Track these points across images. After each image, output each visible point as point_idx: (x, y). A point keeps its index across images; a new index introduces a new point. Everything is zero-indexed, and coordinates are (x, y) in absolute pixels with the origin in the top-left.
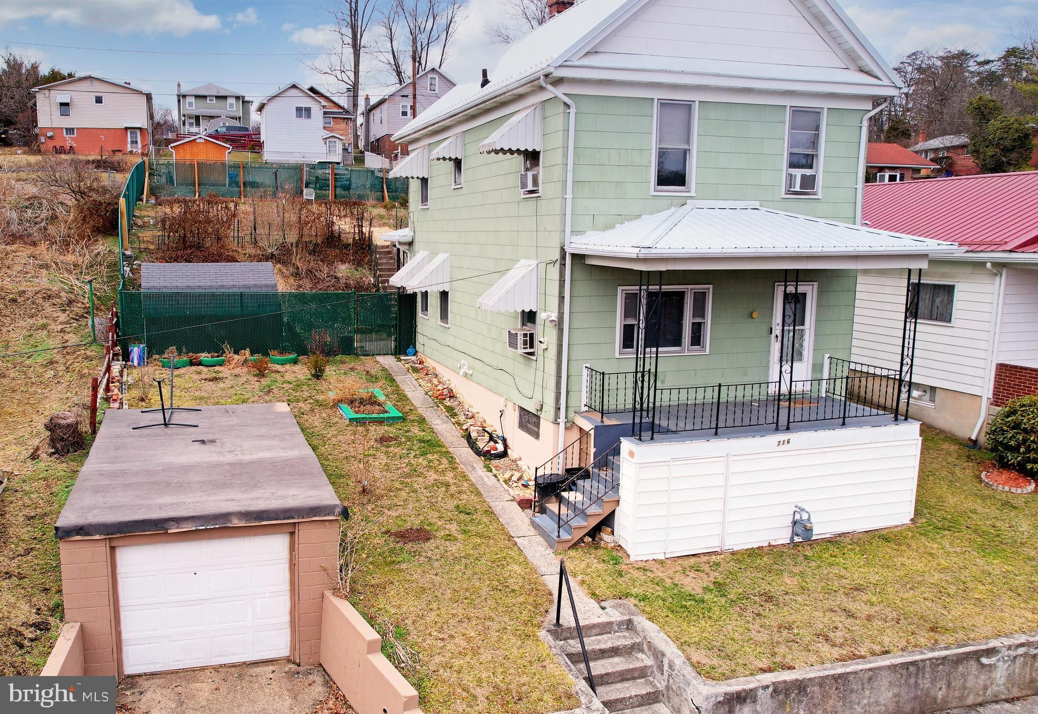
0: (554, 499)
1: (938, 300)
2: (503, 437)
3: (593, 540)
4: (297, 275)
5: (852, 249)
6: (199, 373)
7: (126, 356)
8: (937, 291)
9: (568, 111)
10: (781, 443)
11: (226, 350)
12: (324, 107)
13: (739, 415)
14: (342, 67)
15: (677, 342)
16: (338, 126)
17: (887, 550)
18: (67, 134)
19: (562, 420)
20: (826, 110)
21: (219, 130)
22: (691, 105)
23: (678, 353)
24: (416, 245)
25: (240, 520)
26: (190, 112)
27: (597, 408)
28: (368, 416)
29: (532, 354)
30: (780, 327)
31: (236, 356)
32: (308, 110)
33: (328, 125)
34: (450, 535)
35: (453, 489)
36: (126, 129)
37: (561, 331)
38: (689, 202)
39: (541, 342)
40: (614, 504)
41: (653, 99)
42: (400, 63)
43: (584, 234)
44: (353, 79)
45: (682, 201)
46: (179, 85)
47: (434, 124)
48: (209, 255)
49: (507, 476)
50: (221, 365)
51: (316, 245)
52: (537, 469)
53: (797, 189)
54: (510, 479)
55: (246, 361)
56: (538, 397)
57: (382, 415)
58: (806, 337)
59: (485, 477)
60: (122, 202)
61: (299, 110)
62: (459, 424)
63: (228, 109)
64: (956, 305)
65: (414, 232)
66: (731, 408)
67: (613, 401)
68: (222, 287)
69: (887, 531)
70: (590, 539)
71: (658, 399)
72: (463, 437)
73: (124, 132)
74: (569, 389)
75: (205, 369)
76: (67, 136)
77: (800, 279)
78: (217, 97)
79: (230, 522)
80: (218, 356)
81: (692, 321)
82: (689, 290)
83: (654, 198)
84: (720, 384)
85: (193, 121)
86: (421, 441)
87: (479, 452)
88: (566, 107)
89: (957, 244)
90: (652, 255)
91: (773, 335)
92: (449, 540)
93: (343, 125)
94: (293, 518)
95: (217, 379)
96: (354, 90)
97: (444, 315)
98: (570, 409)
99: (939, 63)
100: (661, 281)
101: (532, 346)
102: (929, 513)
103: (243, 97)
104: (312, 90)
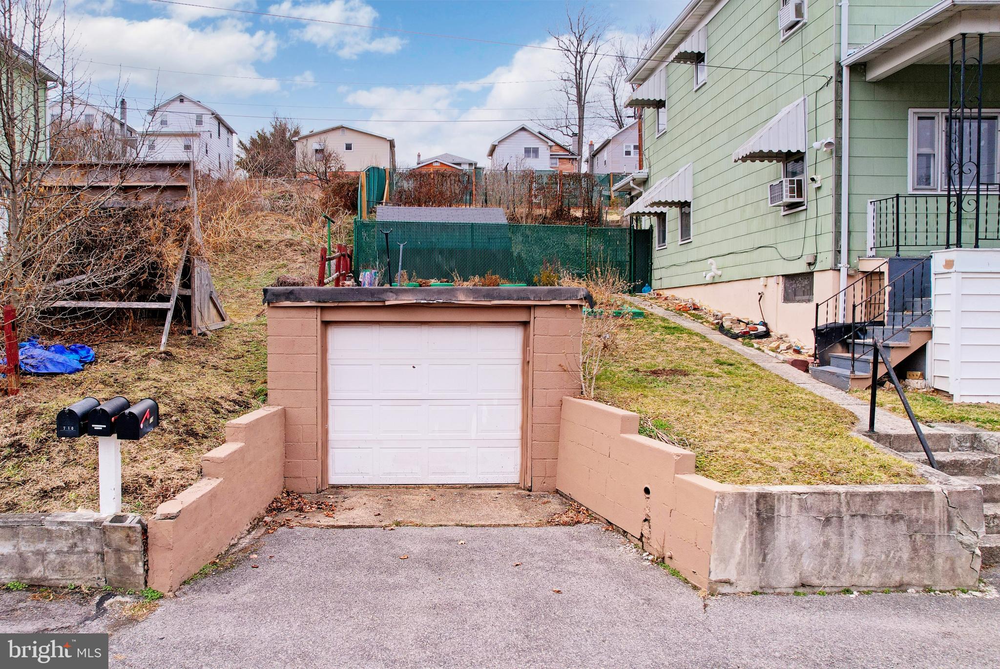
2: (764, 323)
11: (455, 278)
12: (550, 148)
16: (563, 167)
32: (536, 151)
33: (554, 166)
49: (774, 346)
54: (778, 347)
61: (527, 151)
62: (708, 323)
72: (713, 329)
86: (665, 328)
87: (735, 337)
93: (568, 165)
96: (579, 137)
104: (540, 133)
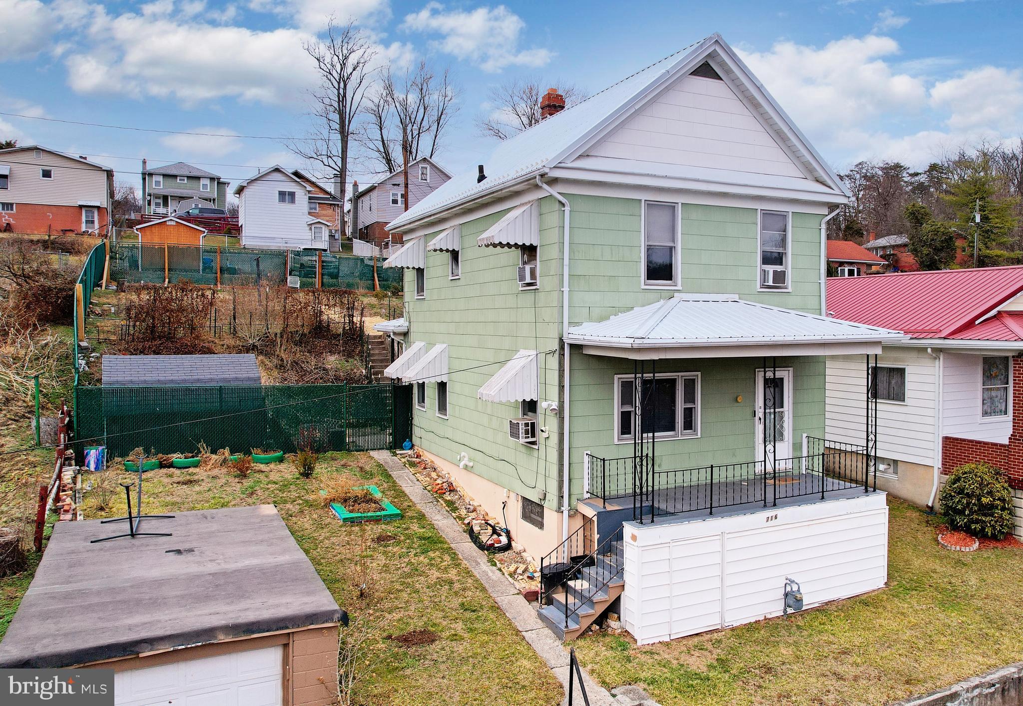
0: (560, 588)
1: (893, 382)
2: (507, 530)
3: (601, 628)
4: (281, 367)
5: (819, 338)
6: (171, 476)
7: (81, 460)
8: (892, 374)
9: (563, 209)
10: (770, 519)
11: (202, 449)
12: (309, 192)
13: (730, 494)
14: (329, 152)
15: (671, 427)
16: (324, 212)
17: (867, 613)
18: (3, 209)
19: (565, 508)
20: (790, 214)
21: (190, 211)
22: (675, 207)
23: (672, 437)
24: (412, 336)
25: (227, 634)
26: (156, 192)
27: (599, 494)
28: (363, 515)
29: (533, 443)
30: (762, 410)
31: (214, 456)
32: (292, 195)
33: (313, 211)
34: (456, 635)
35: (457, 586)
36: (81, 207)
37: (561, 419)
38: (676, 295)
39: (542, 431)
40: (620, 588)
41: (640, 200)
42: (390, 152)
43: (581, 325)
44: (340, 164)
45: (671, 294)
46: (144, 162)
47: (430, 216)
48: (182, 346)
49: (512, 569)
50: (196, 466)
51: (303, 335)
52: (542, 559)
53: (771, 283)
54: (515, 572)
55: (225, 461)
56: (541, 486)
57: (378, 513)
58: (786, 418)
59: (489, 572)
60: (79, 288)
61: (282, 194)
62: (460, 518)
63: (201, 190)
64: (908, 385)
65: (410, 322)
66: (723, 488)
67: (613, 487)
68: (198, 380)
69: (866, 596)
70: (598, 627)
71: (656, 483)
72: (464, 532)
73: (78, 210)
74: (572, 476)
75: (177, 472)
76: (4, 212)
77: (777, 365)
78: (189, 177)
79: (216, 638)
80: (193, 457)
81: (683, 407)
82: (680, 377)
83: (644, 291)
84: (712, 465)
85: (161, 201)
86: (421, 538)
87: (482, 547)
88: (561, 206)
89: (903, 332)
90: (646, 345)
91: (757, 418)
92: (455, 640)
93: (330, 211)
94: (287, 628)
95: (191, 482)
96: (341, 175)
97: (442, 407)
98: (573, 497)
99: (880, 173)
100: (654, 369)
101: (533, 436)
102: (900, 576)
103: (219, 179)
104: (296, 174)
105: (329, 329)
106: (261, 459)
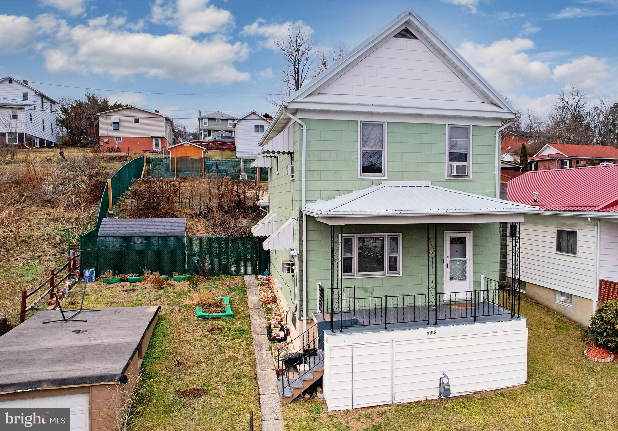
0: (292, 369)
1: (571, 240)
2: (288, 328)
3: (311, 396)
4: (214, 225)
6: (123, 287)
8: (570, 235)
10: (430, 333)
11: (146, 272)
15: (381, 269)
18: (116, 140)
19: (304, 318)
23: (381, 275)
26: (205, 128)
27: (322, 311)
28: (211, 314)
30: (449, 259)
31: (150, 276)
34: (217, 393)
35: (238, 362)
40: (322, 373)
46: (200, 112)
50: (139, 282)
55: (154, 279)
56: (295, 303)
57: (220, 314)
58: (468, 264)
59: (265, 354)
62: (269, 319)
63: (227, 126)
64: (579, 244)
70: (309, 396)
73: (152, 139)
74: (308, 299)
75: (127, 285)
76: (116, 142)
78: (222, 119)
80: (138, 276)
81: (389, 255)
82: (387, 236)
86: (237, 330)
91: (445, 264)
92: (214, 396)
98: (309, 311)
104: (265, 115)
105: (245, 204)
106: (177, 278)
